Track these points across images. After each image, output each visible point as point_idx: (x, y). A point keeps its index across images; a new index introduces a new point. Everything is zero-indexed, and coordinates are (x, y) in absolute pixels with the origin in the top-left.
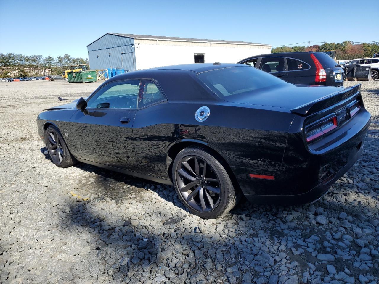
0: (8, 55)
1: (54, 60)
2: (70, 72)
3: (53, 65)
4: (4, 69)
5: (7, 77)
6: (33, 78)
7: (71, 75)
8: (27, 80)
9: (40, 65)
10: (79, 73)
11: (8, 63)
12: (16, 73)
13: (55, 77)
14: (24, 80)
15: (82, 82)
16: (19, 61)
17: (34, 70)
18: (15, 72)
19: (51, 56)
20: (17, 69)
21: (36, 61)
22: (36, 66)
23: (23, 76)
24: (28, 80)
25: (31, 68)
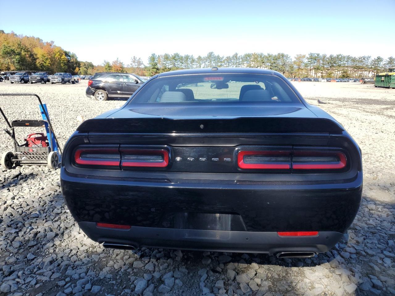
0: (336, 56)
1: (383, 61)
2: (385, 74)
3: (381, 66)
4: (329, 69)
5: (329, 77)
6: (350, 80)
7: (379, 78)
8: (344, 82)
9: (366, 66)
10: (389, 77)
11: (335, 63)
12: (339, 74)
13: (369, 80)
14: (341, 81)
15: (389, 88)
16: (345, 62)
17: (357, 72)
18: (338, 72)
19: (381, 57)
20: (341, 69)
21: (362, 62)
22: (361, 68)
23: (345, 77)
24: (346, 82)
25: (355, 69)
